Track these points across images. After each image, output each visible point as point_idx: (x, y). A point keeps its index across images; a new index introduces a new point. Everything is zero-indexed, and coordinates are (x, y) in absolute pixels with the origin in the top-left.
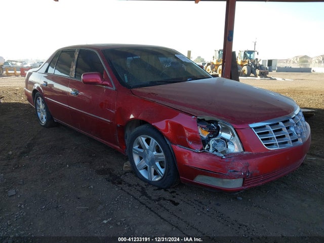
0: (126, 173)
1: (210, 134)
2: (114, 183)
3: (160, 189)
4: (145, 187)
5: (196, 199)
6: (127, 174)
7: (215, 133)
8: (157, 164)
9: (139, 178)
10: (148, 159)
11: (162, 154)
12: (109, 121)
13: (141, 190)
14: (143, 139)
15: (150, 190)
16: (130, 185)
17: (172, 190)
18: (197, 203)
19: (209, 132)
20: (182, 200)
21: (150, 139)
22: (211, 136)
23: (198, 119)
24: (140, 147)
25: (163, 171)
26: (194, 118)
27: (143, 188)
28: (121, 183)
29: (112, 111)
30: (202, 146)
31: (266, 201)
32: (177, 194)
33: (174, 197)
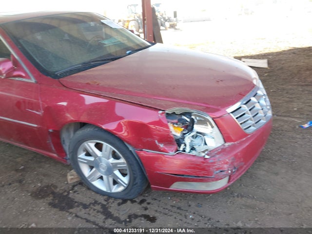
0: (74, 186)
1: (184, 130)
2: (62, 209)
3: (125, 201)
4: (105, 203)
5: (172, 204)
6: (76, 188)
7: (189, 127)
8: (117, 173)
9: (94, 191)
10: (103, 168)
11: (122, 160)
12: (36, 126)
13: (101, 210)
14: (91, 145)
15: (113, 208)
16: (85, 206)
17: (141, 198)
18: (175, 209)
19: (182, 127)
20: (156, 211)
21: (102, 145)
22: (184, 132)
23: (167, 114)
24: (88, 154)
25: (126, 180)
26: (163, 113)
27: (103, 206)
28: (72, 207)
29: (37, 113)
30: (176, 146)
31: (244, 185)
32: (149, 203)
33: (146, 209)
